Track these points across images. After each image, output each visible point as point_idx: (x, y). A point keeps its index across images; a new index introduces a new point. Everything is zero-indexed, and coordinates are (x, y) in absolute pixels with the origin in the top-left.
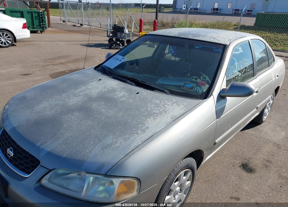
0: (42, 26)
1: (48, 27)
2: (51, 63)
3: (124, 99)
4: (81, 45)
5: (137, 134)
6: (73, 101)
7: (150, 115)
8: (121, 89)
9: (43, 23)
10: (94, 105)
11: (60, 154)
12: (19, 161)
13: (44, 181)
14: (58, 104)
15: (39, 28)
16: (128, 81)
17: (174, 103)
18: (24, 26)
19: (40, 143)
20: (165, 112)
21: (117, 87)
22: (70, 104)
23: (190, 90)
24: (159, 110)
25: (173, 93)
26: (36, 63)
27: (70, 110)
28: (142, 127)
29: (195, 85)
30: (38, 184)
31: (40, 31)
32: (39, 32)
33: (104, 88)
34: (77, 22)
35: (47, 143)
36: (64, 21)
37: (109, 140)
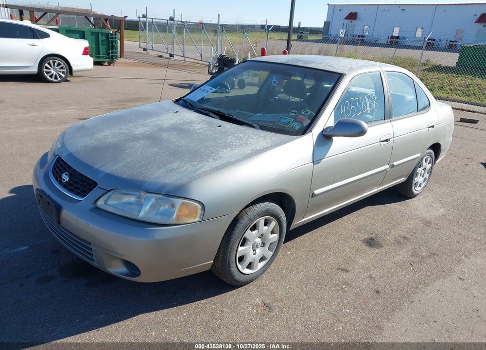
0: (111, 54)
1: (121, 57)
2: (120, 107)
3: (201, 131)
4: (170, 85)
5: (208, 161)
6: (140, 130)
7: (226, 146)
8: (200, 122)
9: (112, 50)
10: (164, 135)
11: (120, 175)
12: (75, 185)
13: (100, 203)
14: (122, 133)
15: (106, 58)
16: (212, 115)
17: (260, 137)
18: (86, 52)
19: (99, 166)
20: (246, 144)
21: (196, 120)
22: (137, 133)
23: (285, 126)
24: (239, 142)
25: (263, 128)
26: (99, 105)
27: (135, 138)
28: (214, 156)
29: (293, 119)
30: (93, 206)
31: (108, 62)
32: (106, 64)
33: (180, 120)
34: (165, 51)
35: (106, 165)
36: (145, 50)
37: (175, 165)
